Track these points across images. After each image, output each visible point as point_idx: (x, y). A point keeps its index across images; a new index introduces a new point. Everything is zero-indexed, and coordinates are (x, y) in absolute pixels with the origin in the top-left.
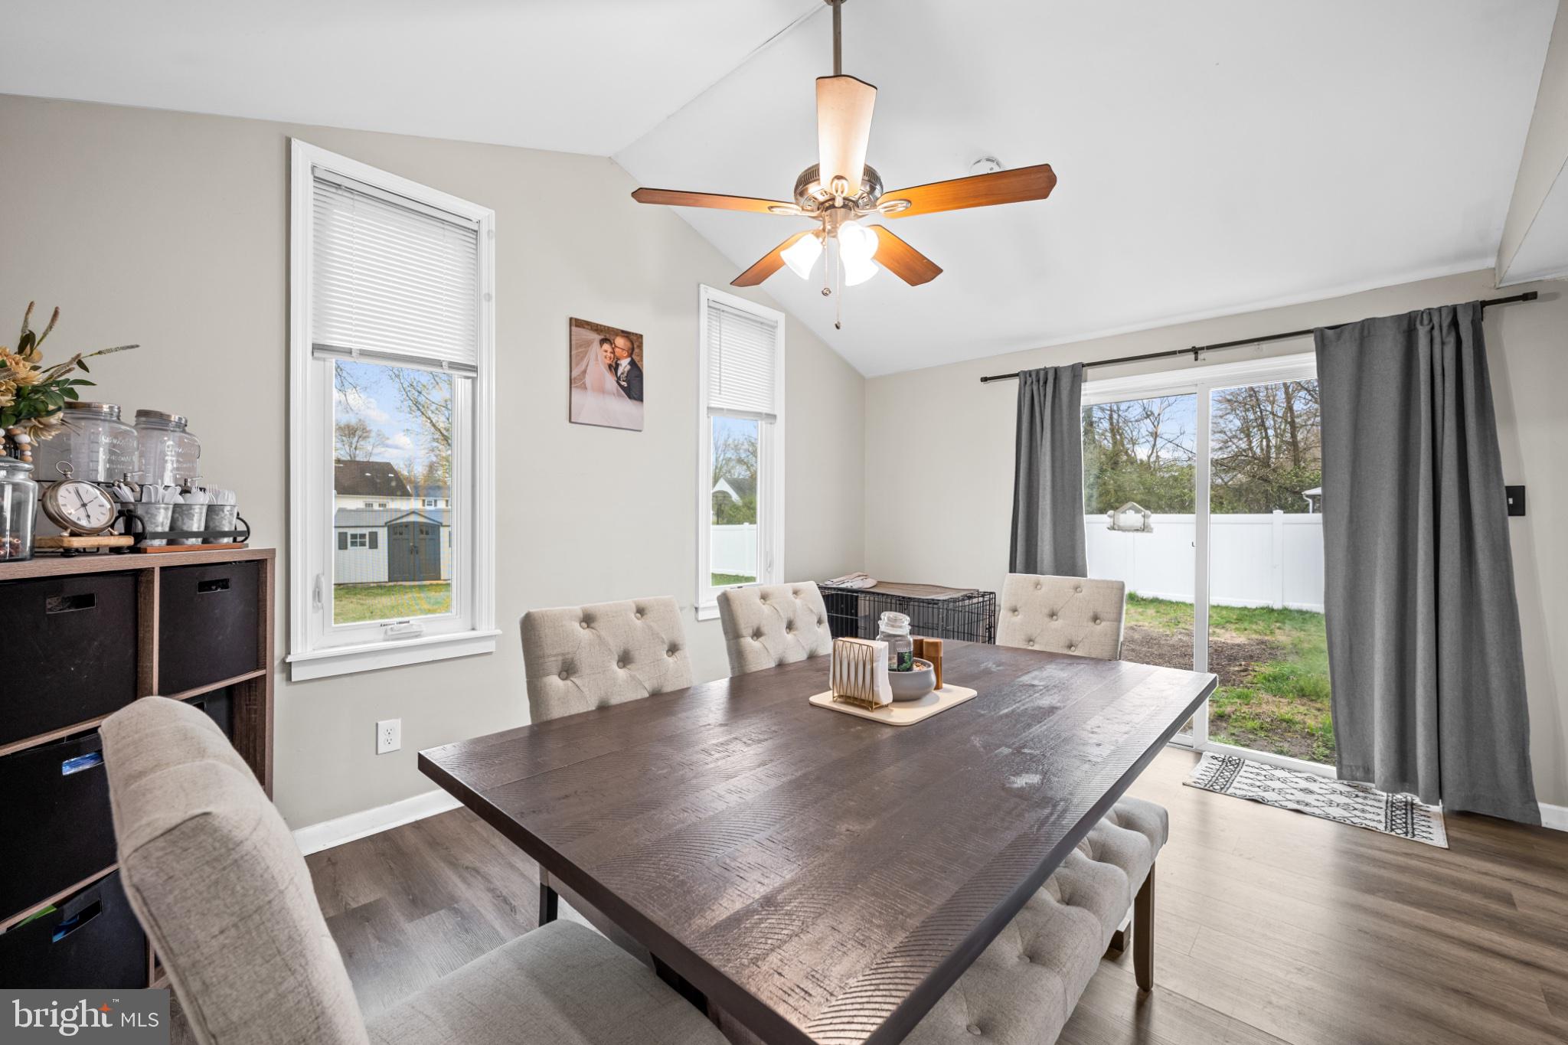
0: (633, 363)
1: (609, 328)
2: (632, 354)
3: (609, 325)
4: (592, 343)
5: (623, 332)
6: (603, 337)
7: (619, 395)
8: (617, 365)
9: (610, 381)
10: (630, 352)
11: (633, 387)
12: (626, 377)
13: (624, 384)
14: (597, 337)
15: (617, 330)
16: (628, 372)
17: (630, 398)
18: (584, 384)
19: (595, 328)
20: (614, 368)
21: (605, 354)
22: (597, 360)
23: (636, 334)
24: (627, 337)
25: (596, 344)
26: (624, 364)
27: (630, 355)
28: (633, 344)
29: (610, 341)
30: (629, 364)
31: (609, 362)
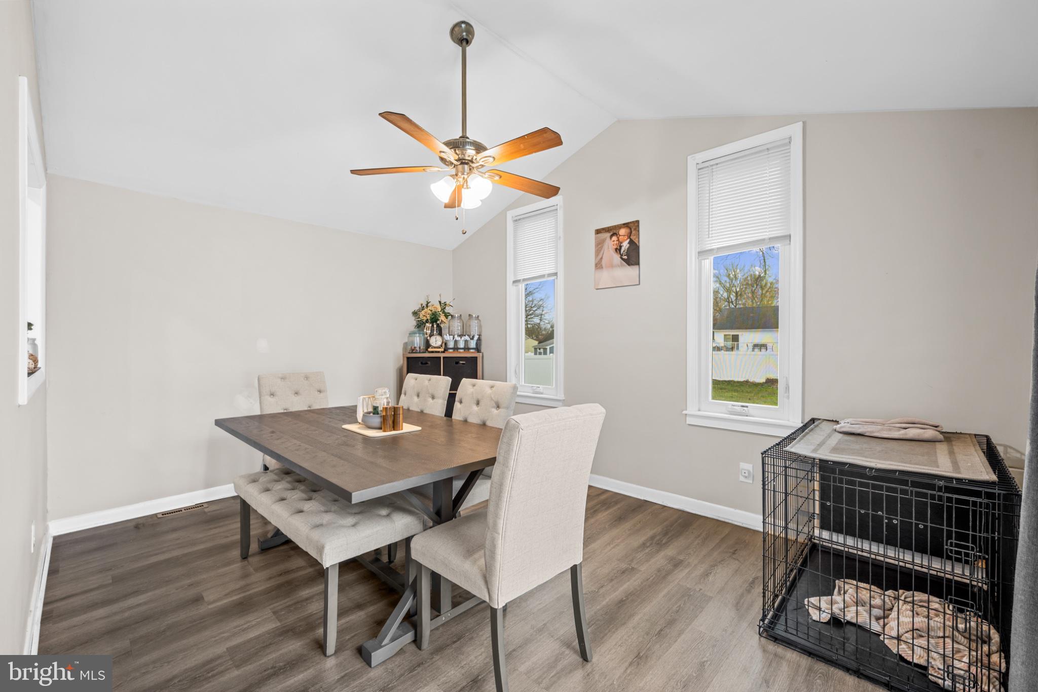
0: (632, 242)
1: (615, 226)
2: (630, 235)
3: (614, 225)
4: (606, 239)
5: (624, 224)
6: (611, 233)
7: (622, 265)
8: (621, 247)
9: (617, 258)
10: (629, 235)
11: (632, 257)
12: (627, 252)
13: (625, 257)
14: (608, 235)
15: (620, 225)
16: (628, 249)
17: (629, 265)
18: (601, 265)
19: (607, 230)
20: (618, 250)
21: (613, 243)
22: (608, 248)
23: (633, 222)
24: (627, 226)
25: (608, 239)
26: (625, 245)
27: (629, 237)
28: (631, 229)
29: (616, 234)
30: (628, 243)
31: (616, 247)
